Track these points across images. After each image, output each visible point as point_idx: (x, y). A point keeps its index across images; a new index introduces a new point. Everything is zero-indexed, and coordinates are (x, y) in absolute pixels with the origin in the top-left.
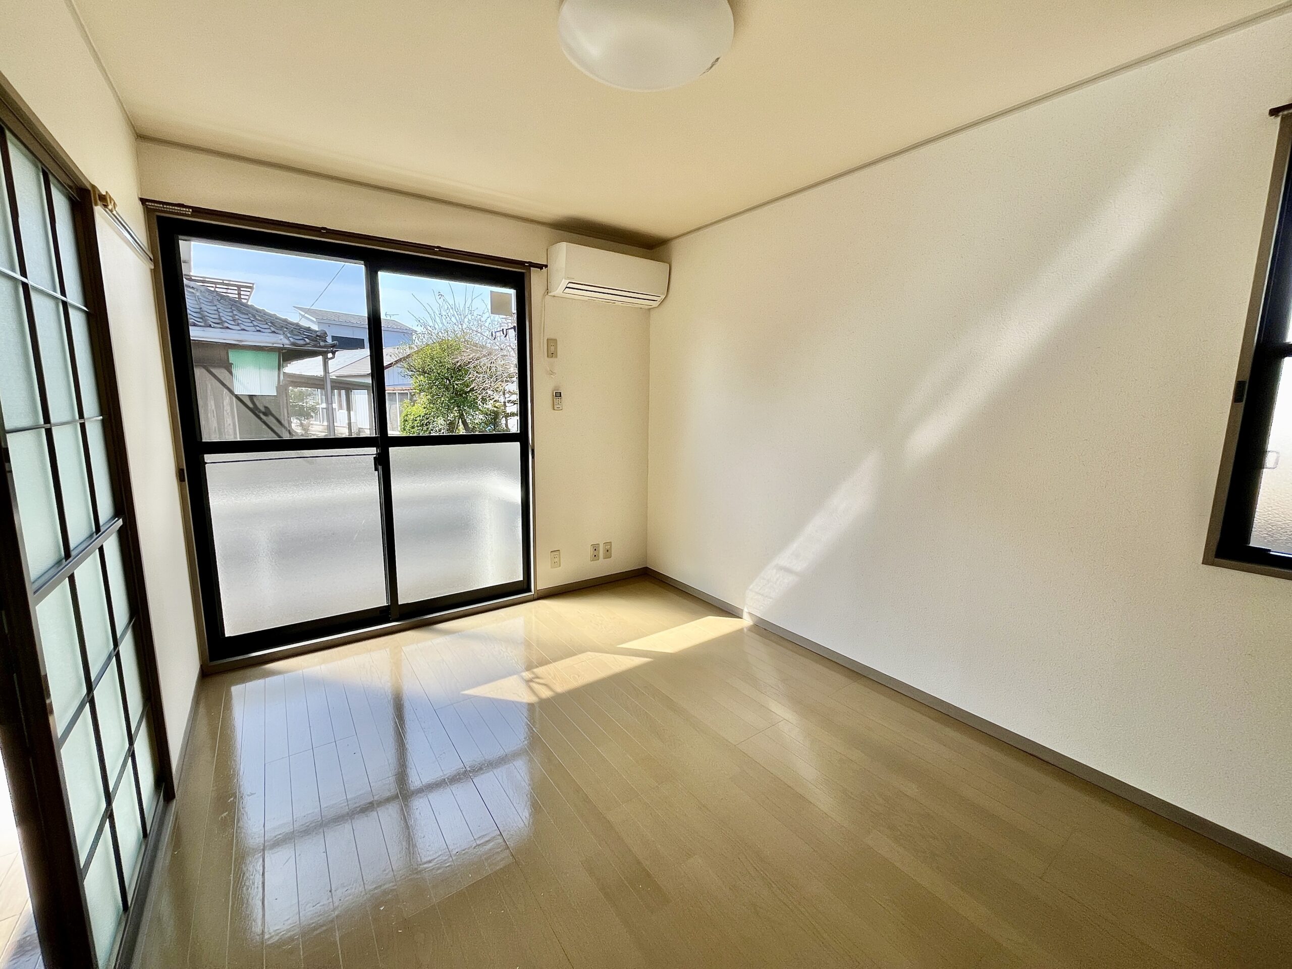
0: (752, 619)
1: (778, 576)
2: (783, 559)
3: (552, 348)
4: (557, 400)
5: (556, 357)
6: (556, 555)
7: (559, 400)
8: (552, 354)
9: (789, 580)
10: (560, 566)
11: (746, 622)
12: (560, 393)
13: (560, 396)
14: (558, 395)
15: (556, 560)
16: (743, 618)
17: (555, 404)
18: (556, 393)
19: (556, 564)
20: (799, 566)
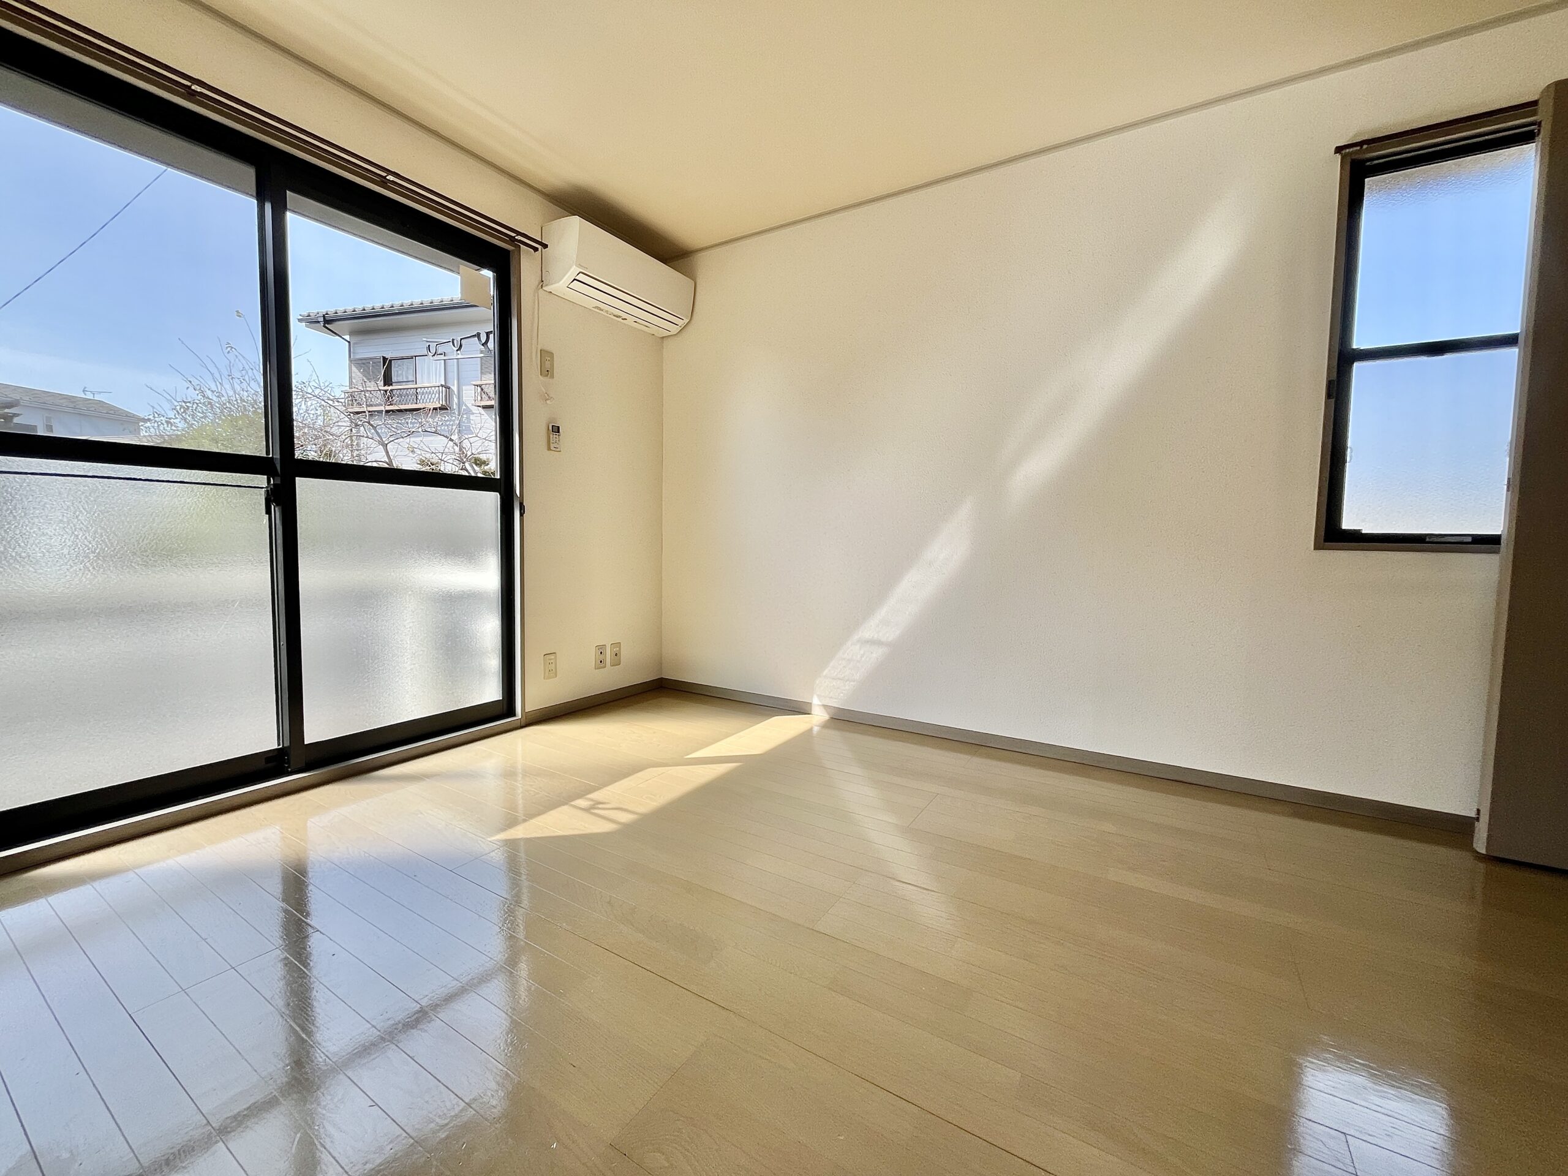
0: (827, 711)
1: (862, 652)
2: (870, 630)
3: (548, 365)
4: (553, 436)
5: (552, 377)
6: (551, 659)
7: (557, 437)
8: (547, 372)
9: (876, 654)
10: (556, 676)
11: (819, 716)
12: (558, 427)
13: (559, 432)
14: (556, 430)
15: (552, 667)
16: (812, 713)
17: (551, 441)
18: (553, 426)
19: (551, 672)
20: (891, 634)
